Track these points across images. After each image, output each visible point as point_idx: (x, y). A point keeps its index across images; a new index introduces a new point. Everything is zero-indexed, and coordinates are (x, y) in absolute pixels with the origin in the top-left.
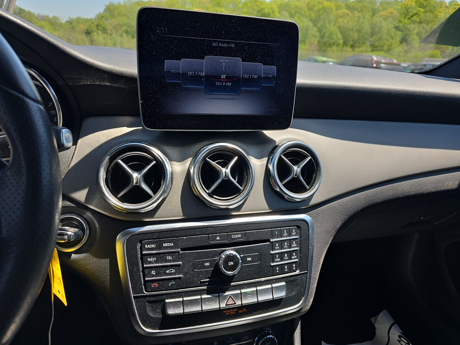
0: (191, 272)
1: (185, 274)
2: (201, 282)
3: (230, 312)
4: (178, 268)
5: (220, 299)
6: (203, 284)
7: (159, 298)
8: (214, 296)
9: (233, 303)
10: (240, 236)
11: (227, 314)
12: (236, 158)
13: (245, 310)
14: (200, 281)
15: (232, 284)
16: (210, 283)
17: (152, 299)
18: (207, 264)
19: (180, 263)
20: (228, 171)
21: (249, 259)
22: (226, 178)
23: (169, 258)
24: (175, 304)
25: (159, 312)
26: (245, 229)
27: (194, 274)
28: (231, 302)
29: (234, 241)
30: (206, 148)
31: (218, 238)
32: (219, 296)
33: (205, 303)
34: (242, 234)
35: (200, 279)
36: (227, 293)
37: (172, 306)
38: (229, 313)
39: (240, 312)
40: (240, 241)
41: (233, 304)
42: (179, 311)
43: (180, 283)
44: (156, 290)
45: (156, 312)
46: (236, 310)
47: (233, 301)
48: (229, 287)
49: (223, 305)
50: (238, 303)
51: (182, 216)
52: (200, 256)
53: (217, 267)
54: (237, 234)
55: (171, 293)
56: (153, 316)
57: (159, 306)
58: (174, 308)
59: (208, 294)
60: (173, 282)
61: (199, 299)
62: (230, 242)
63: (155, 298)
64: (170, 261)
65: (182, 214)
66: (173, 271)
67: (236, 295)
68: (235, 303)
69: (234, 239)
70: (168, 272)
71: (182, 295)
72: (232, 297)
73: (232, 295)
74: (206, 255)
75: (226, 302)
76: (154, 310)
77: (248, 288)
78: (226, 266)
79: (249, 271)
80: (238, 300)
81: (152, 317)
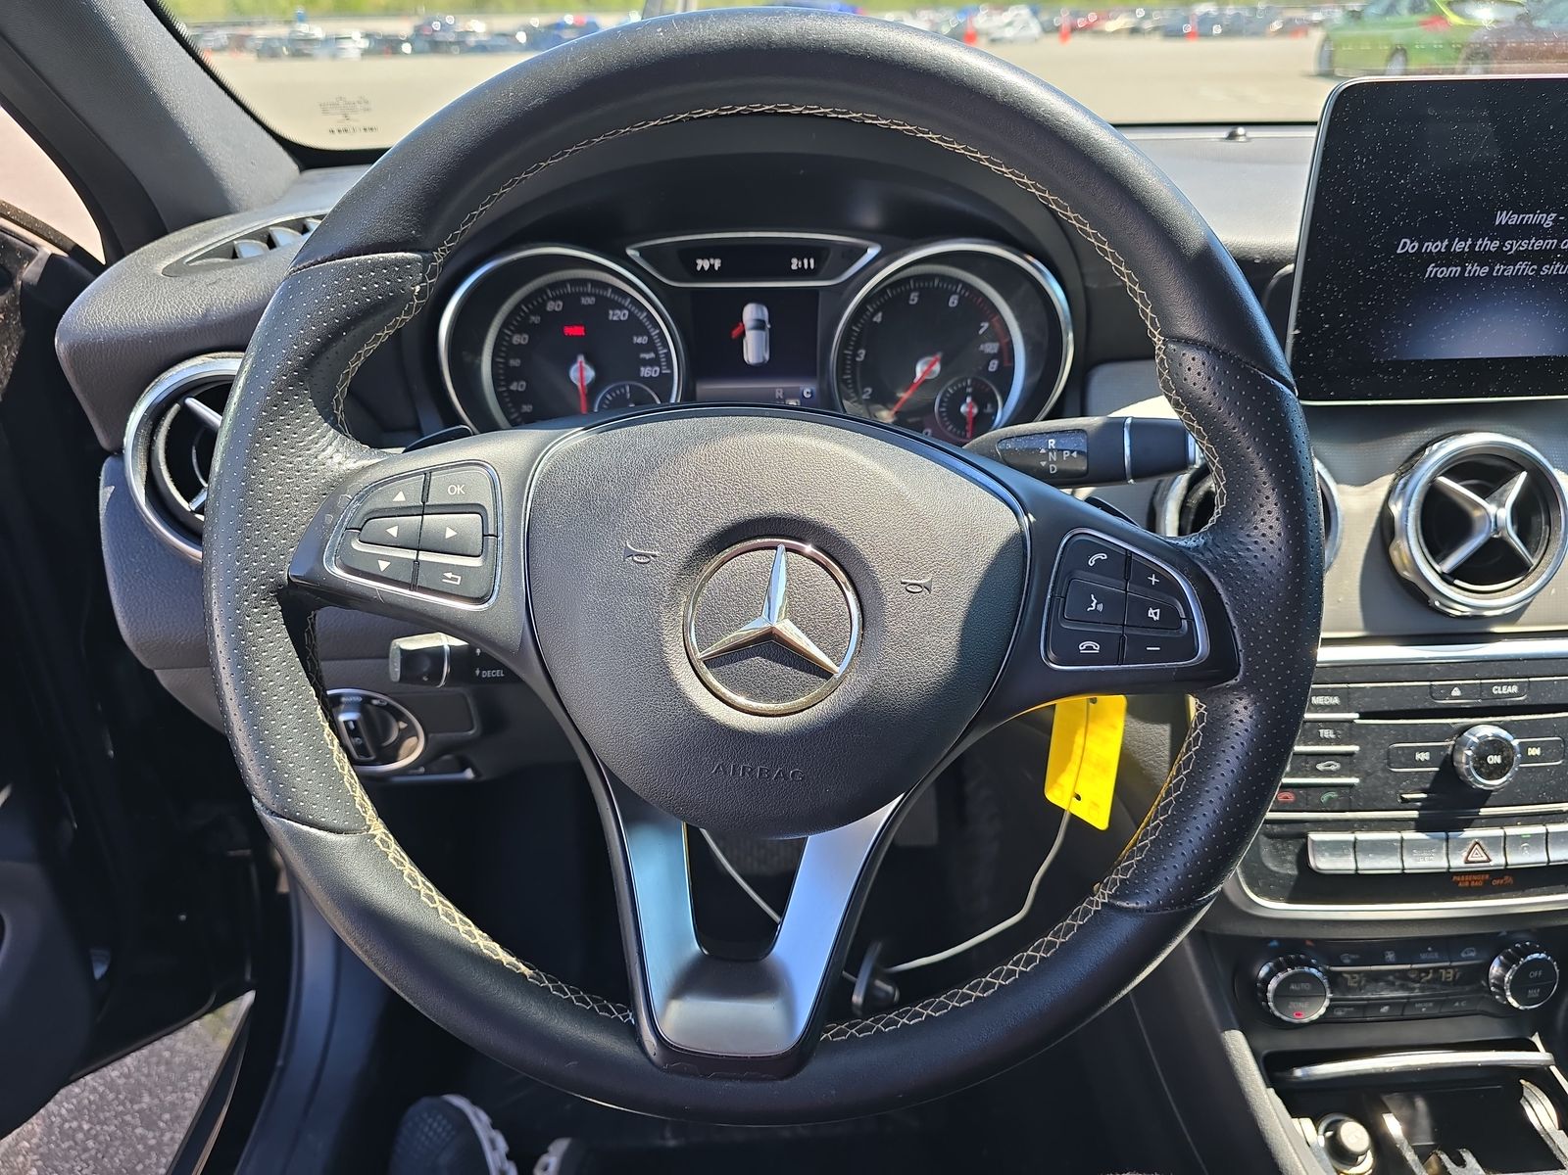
0: (1380, 774)
1: (1365, 776)
2: (1405, 801)
3: (1470, 882)
4: (1347, 759)
5: (1450, 845)
6: (1407, 805)
7: (1296, 829)
8: (1434, 838)
9: (1485, 858)
10: (1515, 689)
11: (1460, 884)
12: (1524, 475)
13: (1508, 879)
14: (1402, 798)
15: (1482, 810)
16: (1425, 806)
17: (1277, 829)
18: (1423, 756)
19: (1355, 748)
20: (1504, 514)
21: (1534, 752)
22: (1498, 533)
23: (1326, 733)
24: (1336, 848)
25: (1291, 862)
26: (1529, 674)
27: (1388, 778)
28: (1478, 856)
29: (1498, 702)
30: (1440, 447)
31: (1456, 692)
32: (1447, 839)
33: (1411, 852)
34: (1521, 686)
35: (1401, 791)
36: (1468, 833)
37: (1326, 850)
38: (1467, 884)
39: (1495, 882)
40: (1514, 704)
41: (1484, 862)
42: (1344, 864)
43: (1349, 798)
44: (1287, 808)
45: (1284, 861)
46: (1487, 876)
47: (1483, 855)
48: (1473, 820)
49: (1458, 862)
50: (1498, 860)
51: (1359, 630)
52: (1405, 734)
53: (1448, 765)
54: (1508, 684)
55: (1326, 821)
56: (1275, 869)
57: (1293, 847)
58: (1332, 855)
59: (1419, 830)
60: (1333, 795)
61: (1396, 841)
62: (1487, 704)
63: (1285, 829)
64: (1328, 741)
65: (1360, 623)
66: (1335, 766)
67: (1492, 841)
68: (1489, 860)
69: (1499, 696)
70: (1320, 767)
71: (1354, 828)
72: (1481, 843)
73: (1483, 838)
74: (1423, 734)
75: (1465, 854)
76: (1279, 857)
77: (1525, 824)
78: (1482, 766)
79: (1531, 781)
80: (1497, 852)
81: (1272, 871)
